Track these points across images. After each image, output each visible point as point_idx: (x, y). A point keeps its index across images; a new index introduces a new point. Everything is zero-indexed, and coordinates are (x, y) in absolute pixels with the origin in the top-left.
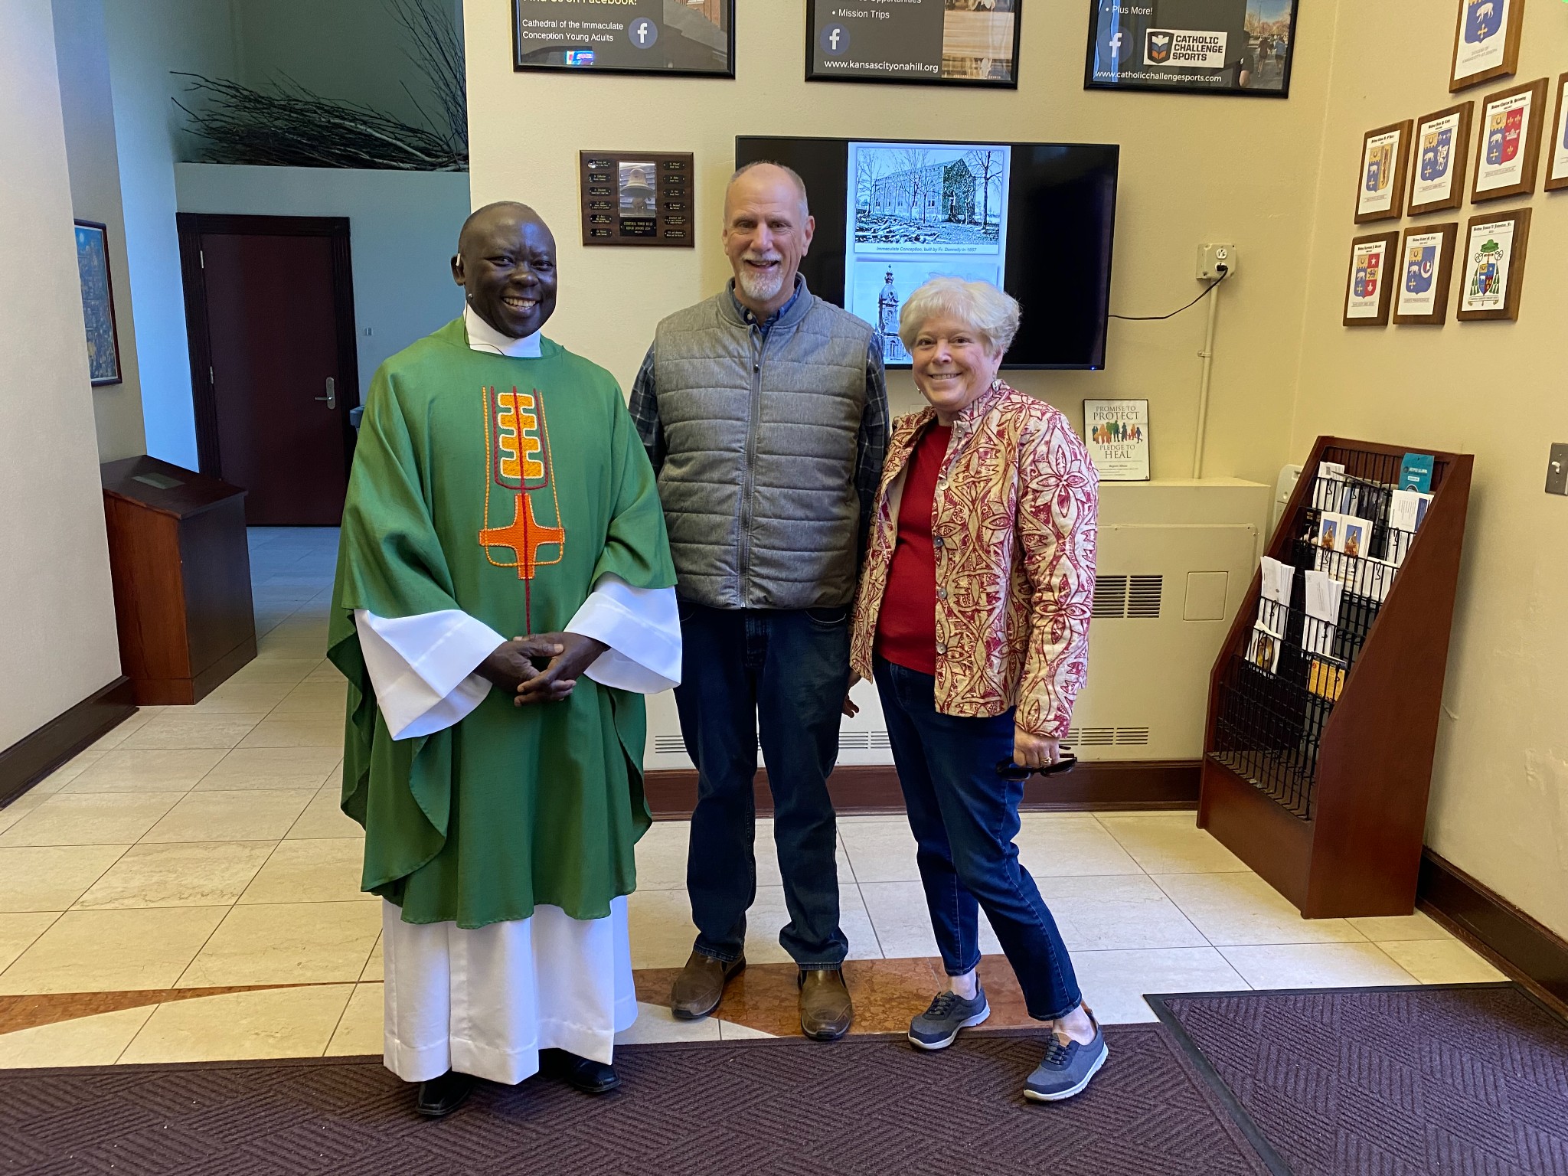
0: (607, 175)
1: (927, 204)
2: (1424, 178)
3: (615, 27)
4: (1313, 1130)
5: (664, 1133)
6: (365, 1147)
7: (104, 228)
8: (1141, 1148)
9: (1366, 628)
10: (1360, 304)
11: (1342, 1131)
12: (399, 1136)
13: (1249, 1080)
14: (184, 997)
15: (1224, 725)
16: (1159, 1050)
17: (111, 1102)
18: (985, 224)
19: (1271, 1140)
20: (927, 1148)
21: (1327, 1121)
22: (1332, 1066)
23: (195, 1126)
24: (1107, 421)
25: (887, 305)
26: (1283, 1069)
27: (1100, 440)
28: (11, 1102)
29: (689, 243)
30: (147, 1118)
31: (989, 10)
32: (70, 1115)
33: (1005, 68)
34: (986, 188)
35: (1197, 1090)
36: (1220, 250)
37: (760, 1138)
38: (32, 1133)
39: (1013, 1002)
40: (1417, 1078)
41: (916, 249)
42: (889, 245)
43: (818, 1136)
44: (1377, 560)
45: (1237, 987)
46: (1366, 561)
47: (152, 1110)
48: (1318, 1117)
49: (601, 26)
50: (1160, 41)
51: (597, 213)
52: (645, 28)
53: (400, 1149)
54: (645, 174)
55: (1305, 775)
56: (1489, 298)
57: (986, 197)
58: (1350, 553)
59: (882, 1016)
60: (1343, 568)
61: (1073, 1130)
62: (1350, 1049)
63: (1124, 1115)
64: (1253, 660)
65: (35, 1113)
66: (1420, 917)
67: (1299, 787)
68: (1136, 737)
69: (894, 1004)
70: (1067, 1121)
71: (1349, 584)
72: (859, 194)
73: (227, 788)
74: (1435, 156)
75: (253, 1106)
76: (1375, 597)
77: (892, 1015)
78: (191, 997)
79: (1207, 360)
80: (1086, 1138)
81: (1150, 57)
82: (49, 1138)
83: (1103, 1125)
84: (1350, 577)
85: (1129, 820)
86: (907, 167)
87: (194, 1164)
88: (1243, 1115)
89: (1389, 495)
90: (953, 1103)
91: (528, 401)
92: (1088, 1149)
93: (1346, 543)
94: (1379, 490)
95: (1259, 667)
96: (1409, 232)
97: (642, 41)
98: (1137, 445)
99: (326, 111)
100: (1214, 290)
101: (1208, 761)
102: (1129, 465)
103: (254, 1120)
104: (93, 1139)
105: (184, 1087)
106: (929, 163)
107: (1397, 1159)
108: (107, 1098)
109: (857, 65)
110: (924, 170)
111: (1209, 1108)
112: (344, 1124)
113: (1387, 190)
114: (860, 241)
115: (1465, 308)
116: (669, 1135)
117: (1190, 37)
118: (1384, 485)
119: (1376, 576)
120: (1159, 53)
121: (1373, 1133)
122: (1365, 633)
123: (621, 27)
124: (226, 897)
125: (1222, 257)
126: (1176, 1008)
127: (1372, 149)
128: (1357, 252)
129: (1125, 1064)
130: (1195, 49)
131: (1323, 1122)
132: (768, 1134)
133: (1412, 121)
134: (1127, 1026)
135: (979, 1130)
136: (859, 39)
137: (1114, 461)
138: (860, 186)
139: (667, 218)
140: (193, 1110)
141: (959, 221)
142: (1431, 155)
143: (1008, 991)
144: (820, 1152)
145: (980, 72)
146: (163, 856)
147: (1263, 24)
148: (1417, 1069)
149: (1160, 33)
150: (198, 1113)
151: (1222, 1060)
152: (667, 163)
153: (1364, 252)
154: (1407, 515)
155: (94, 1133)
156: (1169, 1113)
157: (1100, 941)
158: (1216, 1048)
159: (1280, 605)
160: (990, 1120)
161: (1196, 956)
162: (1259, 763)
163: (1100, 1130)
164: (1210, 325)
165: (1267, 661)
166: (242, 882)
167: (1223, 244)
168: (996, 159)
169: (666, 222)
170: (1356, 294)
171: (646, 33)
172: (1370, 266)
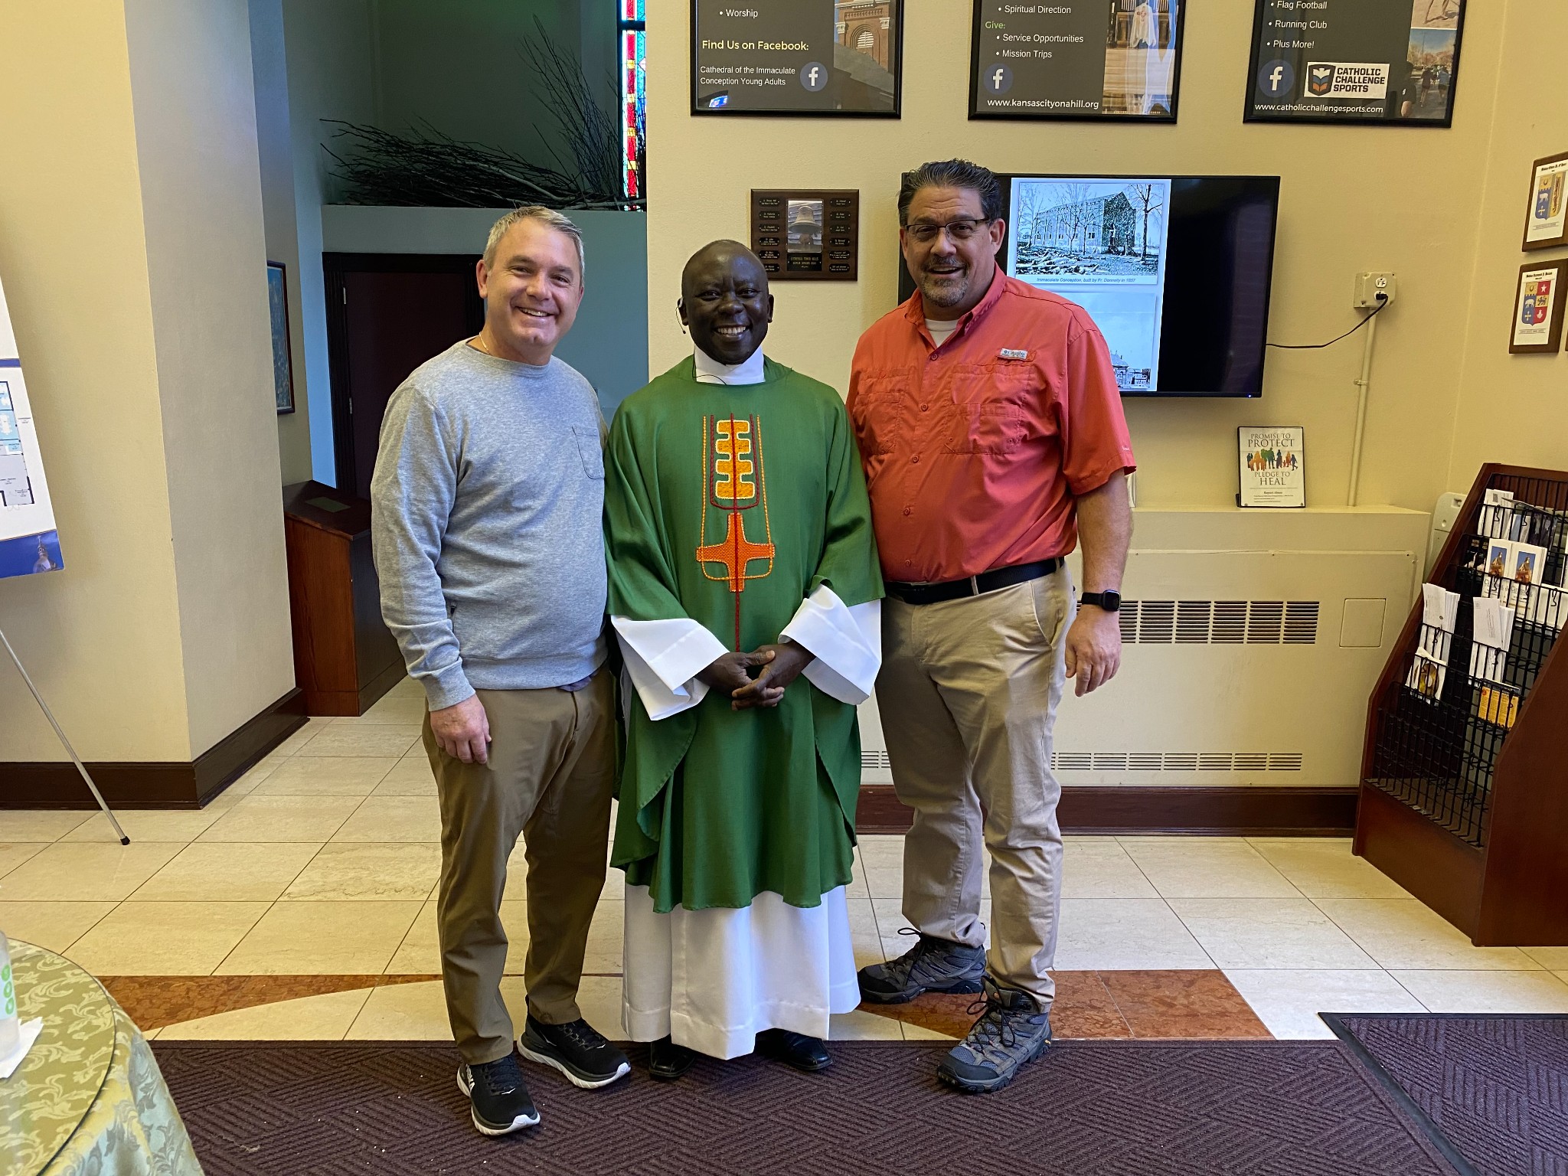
0: (777, 213)
1: (1087, 236)
3: (787, 71)
4: (1508, 1147)
5: (863, 1123)
6: (585, 1123)
7: (283, 267)
8: (1335, 1158)
9: (1541, 655)
10: (1529, 332)
11: (1539, 1152)
12: (613, 1114)
13: (1437, 1099)
14: (396, 983)
15: (1383, 752)
16: (1341, 1066)
17: (346, 1073)
18: (1145, 254)
19: (1466, 1156)
20: (1121, 1148)
21: (1522, 1140)
22: (1522, 1088)
23: (426, 1097)
24: (1262, 448)
26: (1470, 1090)
27: (1255, 467)
28: (256, 1070)
29: (854, 278)
30: (381, 1089)
32: (313, 1083)
33: (1166, 104)
34: (1146, 220)
35: (1385, 1106)
36: (1379, 279)
37: (956, 1132)
38: (280, 1097)
39: (1187, 1015)
41: (1075, 280)
42: (1049, 276)
43: (1012, 1132)
44: (1553, 587)
45: (1413, 1009)
46: (1540, 587)
48: (1513, 1137)
49: (774, 71)
50: (1321, 73)
51: (766, 248)
52: (816, 72)
53: (616, 1126)
54: (812, 211)
55: (1476, 801)
57: (1145, 229)
58: (1522, 579)
59: (1059, 1024)
60: (1514, 595)
61: (1265, 1137)
62: (1538, 1073)
63: (1315, 1126)
64: (1415, 686)
65: (280, 1080)
67: (1469, 813)
68: (1290, 762)
69: (1069, 1013)
70: (1258, 1129)
71: (1522, 611)
72: (1020, 227)
73: (402, 794)
76: (1551, 623)
77: (1069, 1023)
78: (401, 983)
79: (1364, 388)
80: (1278, 1146)
81: (1311, 90)
82: (297, 1103)
83: (1295, 1135)
84: (1523, 604)
85: (1283, 846)
86: (1069, 201)
87: (431, 1130)
88: (1436, 1131)
89: (1564, 521)
90: (1142, 1108)
91: (743, 426)
92: (1282, 1156)
93: (1518, 570)
94: (1552, 517)
95: (1421, 694)
97: (813, 84)
98: (1291, 472)
99: (461, 154)
100: (1372, 319)
101: (1366, 788)
102: (1284, 492)
104: (336, 1105)
105: (409, 1062)
106: (1090, 197)
108: (342, 1069)
109: (1020, 104)
110: (1085, 204)
111: (1400, 1123)
112: (562, 1101)
113: (1559, 218)
116: (868, 1125)
117: (1351, 69)
118: (1557, 512)
119: (1551, 603)
120: (1320, 86)
122: (1540, 660)
123: (794, 71)
124: (418, 894)
125: (1381, 285)
126: (1354, 1027)
127: (1541, 177)
128: (1524, 279)
129: (1308, 1079)
130: (1357, 80)
131: (1516, 1140)
132: (963, 1128)
134: (1306, 1042)
135: (1168, 1134)
136: (1022, 76)
137: (1268, 489)
138: (1022, 220)
139: (832, 253)
140: (421, 1083)
141: (1118, 253)
143: (1182, 1005)
144: (1017, 1146)
145: (1140, 107)
146: (355, 854)
147: (1427, 55)
149: (1322, 66)
150: (427, 1086)
151: (1407, 1078)
152: (834, 200)
153: (1533, 279)
155: (337, 1099)
156: (1359, 1126)
157: (1267, 961)
158: (1400, 1067)
159: (1444, 632)
160: (1179, 1125)
161: (1369, 978)
162: (1423, 790)
163: (1292, 1139)
164: (1368, 354)
165: (1431, 688)
166: (431, 880)
167: (1381, 273)
168: (1157, 192)
169: (831, 257)
170: (1524, 320)
171: (817, 76)
172: (1539, 293)
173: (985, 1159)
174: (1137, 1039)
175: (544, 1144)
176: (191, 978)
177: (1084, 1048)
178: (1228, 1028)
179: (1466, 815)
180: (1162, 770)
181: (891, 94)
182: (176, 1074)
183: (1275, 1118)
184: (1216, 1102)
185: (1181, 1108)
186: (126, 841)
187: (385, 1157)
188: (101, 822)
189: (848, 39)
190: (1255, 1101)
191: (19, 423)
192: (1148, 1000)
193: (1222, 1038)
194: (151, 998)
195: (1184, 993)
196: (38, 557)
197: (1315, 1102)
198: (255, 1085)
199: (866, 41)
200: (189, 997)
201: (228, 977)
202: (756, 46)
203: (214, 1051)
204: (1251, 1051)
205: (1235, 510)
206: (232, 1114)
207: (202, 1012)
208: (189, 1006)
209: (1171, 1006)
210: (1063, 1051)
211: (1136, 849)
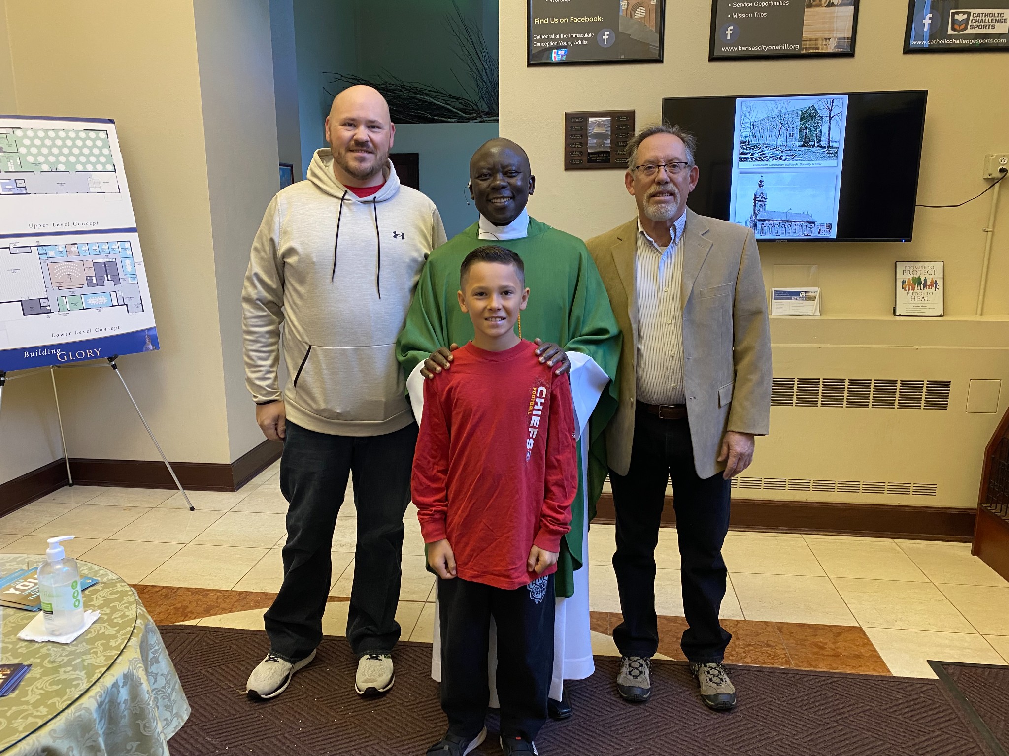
0: (581, 127)
1: (788, 135)
3: (588, 35)
6: (434, 693)
7: (293, 166)
13: (1003, 723)
14: (334, 601)
15: (994, 485)
16: (937, 697)
18: (829, 147)
20: (773, 738)
23: (343, 670)
24: (913, 276)
25: (759, 201)
27: (907, 289)
30: (318, 663)
31: (837, 6)
33: (846, 44)
34: (830, 124)
35: (964, 725)
36: (1002, 158)
37: (665, 718)
39: (832, 655)
41: (780, 165)
42: (762, 163)
43: (701, 721)
45: (997, 663)
49: (580, 36)
50: (960, 17)
51: (574, 150)
52: (608, 35)
54: (604, 125)
57: (830, 129)
61: (874, 739)
68: (930, 490)
69: (751, 648)
70: (870, 733)
72: (742, 131)
77: (750, 655)
78: (337, 601)
79: (990, 234)
81: (953, 29)
85: (921, 546)
86: (775, 113)
88: (997, 745)
90: (791, 713)
97: (605, 43)
98: (934, 292)
99: (407, 90)
100: (997, 185)
101: (982, 510)
102: (928, 306)
105: (336, 649)
106: (791, 109)
109: (744, 49)
110: (787, 114)
111: (972, 738)
112: (422, 680)
114: (742, 161)
117: (983, 14)
120: (960, 26)
123: (593, 35)
125: (1003, 163)
126: (951, 671)
129: (912, 703)
130: (987, 21)
134: (915, 679)
136: (745, 31)
137: (917, 303)
138: (743, 126)
139: (617, 151)
140: (341, 662)
141: (810, 146)
143: (830, 648)
145: (829, 47)
149: (961, 12)
150: (344, 664)
151: (983, 708)
152: (619, 117)
156: (943, 737)
157: (896, 623)
158: (979, 700)
160: (815, 726)
161: (968, 639)
163: (893, 742)
164: (993, 210)
167: (1005, 154)
168: (838, 104)
169: (616, 154)
171: (608, 37)
173: (681, 737)
174: (795, 668)
175: (408, 704)
176: (220, 591)
177: (758, 671)
178: (860, 666)
180: (836, 492)
181: (656, 47)
182: (206, 646)
183: (883, 727)
184: (843, 713)
185: (819, 715)
186: (192, 509)
187: (316, 703)
188: (179, 497)
189: (629, 12)
190: (871, 715)
191: (136, 265)
192: (807, 643)
193: (854, 672)
194: (197, 601)
195: (833, 641)
196: (145, 343)
197: (914, 719)
198: (248, 656)
199: (640, 13)
200: (217, 602)
201: (240, 591)
202: (569, 20)
203: (228, 634)
204: (874, 682)
205: (892, 318)
206: (234, 671)
207: (224, 611)
208: (217, 607)
209: (822, 648)
210: (743, 672)
211: (814, 543)
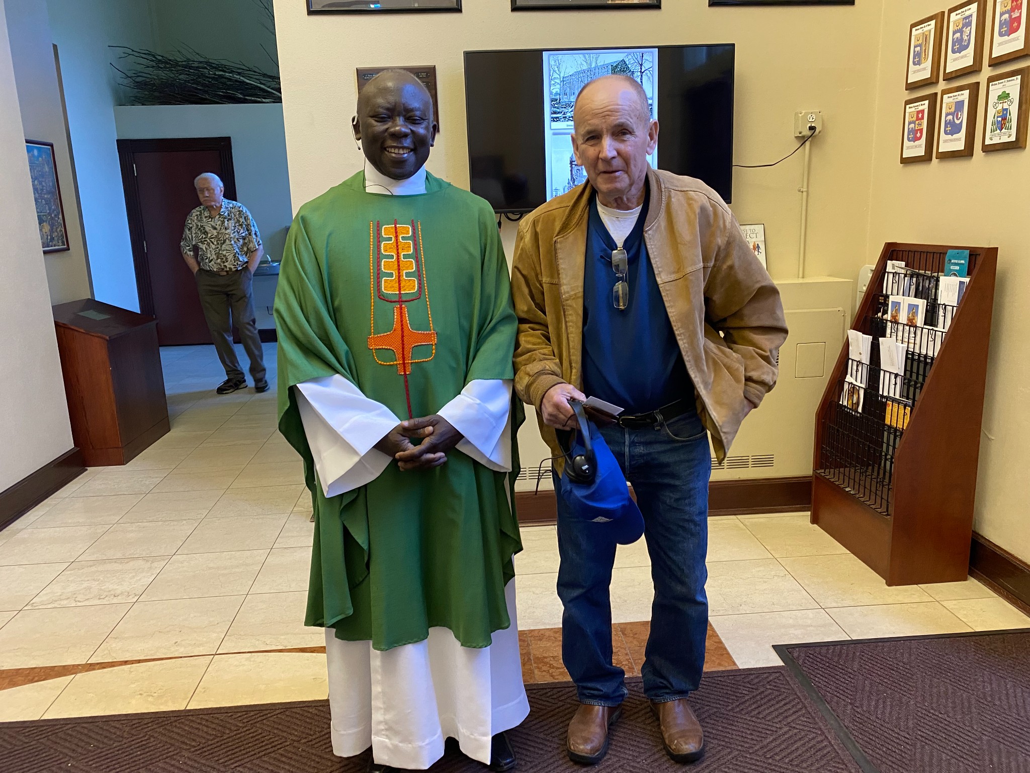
2: (954, 52)
4: (897, 743)
7: (52, 146)
8: (770, 761)
9: (924, 376)
10: (912, 147)
11: (918, 745)
12: (233, 766)
13: (850, 707)
14: (94, 669)
15: (827, 451)
16: (783, 686)
17: (35, 746)
19: (866, 752)
20: (613, 765)
21: (908, 736)
22: (911, 694)
23: (90, 763)
26: (874, 698)
30: (57, 758)
35: (811, 715)
36: (810, 115)
40: (973, 702)
43: (534, 758)
44: (931, 328)
45: (840, 637)
46: (922, 328)
47: (61, 752)
48: (901, 733)
55: (885, 483)
56: (1005, 134)
58: (911, 324)
60: (906, 335)
62: (923, 681)
63: (758, 736)
64: (845, 403)
66: (973, 584)
67: (880, 492)
68: (765, 461)
70: (716, 741)
71: (911, 346)
72: (552, 88)
73: (140, 521)
74: (961, 35)
75: (133, 747)
76: (930, 354)
78: (99, 669)
79: (805, 194)
80: (729, 753)
83: (742, 744)
84: (912, 341)
85: (762, 520)
86: (585, 67)
88: (846, 734)
89: (937, 280)
90: (633, 730)
91: (406, 230)
93: (908, 317)
94: (930, 278)
95: (850, 409)
96: (944, 92)
99: (212, 68)
100: (808, 143)
101: (817, 477)
103: (132, 758)
105: (85, 735)
106: (600, 63)
107: (961, 764)
108: (32, 744)
110: (597, 69)
111: (820, 729)
112: (196, 758)
113: (928, 64)
114: (554, 121)
115: (988, 142)
118: (933, 274)
119: (930, 339)
121: (942, 744)
122: (924, 380)
124: (131, 597)
125: (812, 120)
126: (796, 655)
127: (916, 35)
128: (908, 110)
129: (758, 698)
131: (905, 737)
133: (944, 12)
134: (760, 669)
135: (650, 750)
138: (553, 82)
140: (90, 751)
142: (958, 35)
146: (92, 569)
148: (973, 694)
150: (93, 754)
151: (829, 692)
153: (913, 109)
154: (950, 294)
156: (791, 733)
157: (741, 608)
158: (825, 684)
159: (863, 364)
161: (810, 616)
162: (852, 476)
163: (740, 748)
164: (806, 169)
165: (855, 404)
166: (143, 585)
167: (812, 111)
168: (648, 58)
170: (909, 140)
172: (918, 119)
179: (879, 493)
183: (731, 731)
190: (718, 719)
197: (761, 716)
204: (719, 679)
